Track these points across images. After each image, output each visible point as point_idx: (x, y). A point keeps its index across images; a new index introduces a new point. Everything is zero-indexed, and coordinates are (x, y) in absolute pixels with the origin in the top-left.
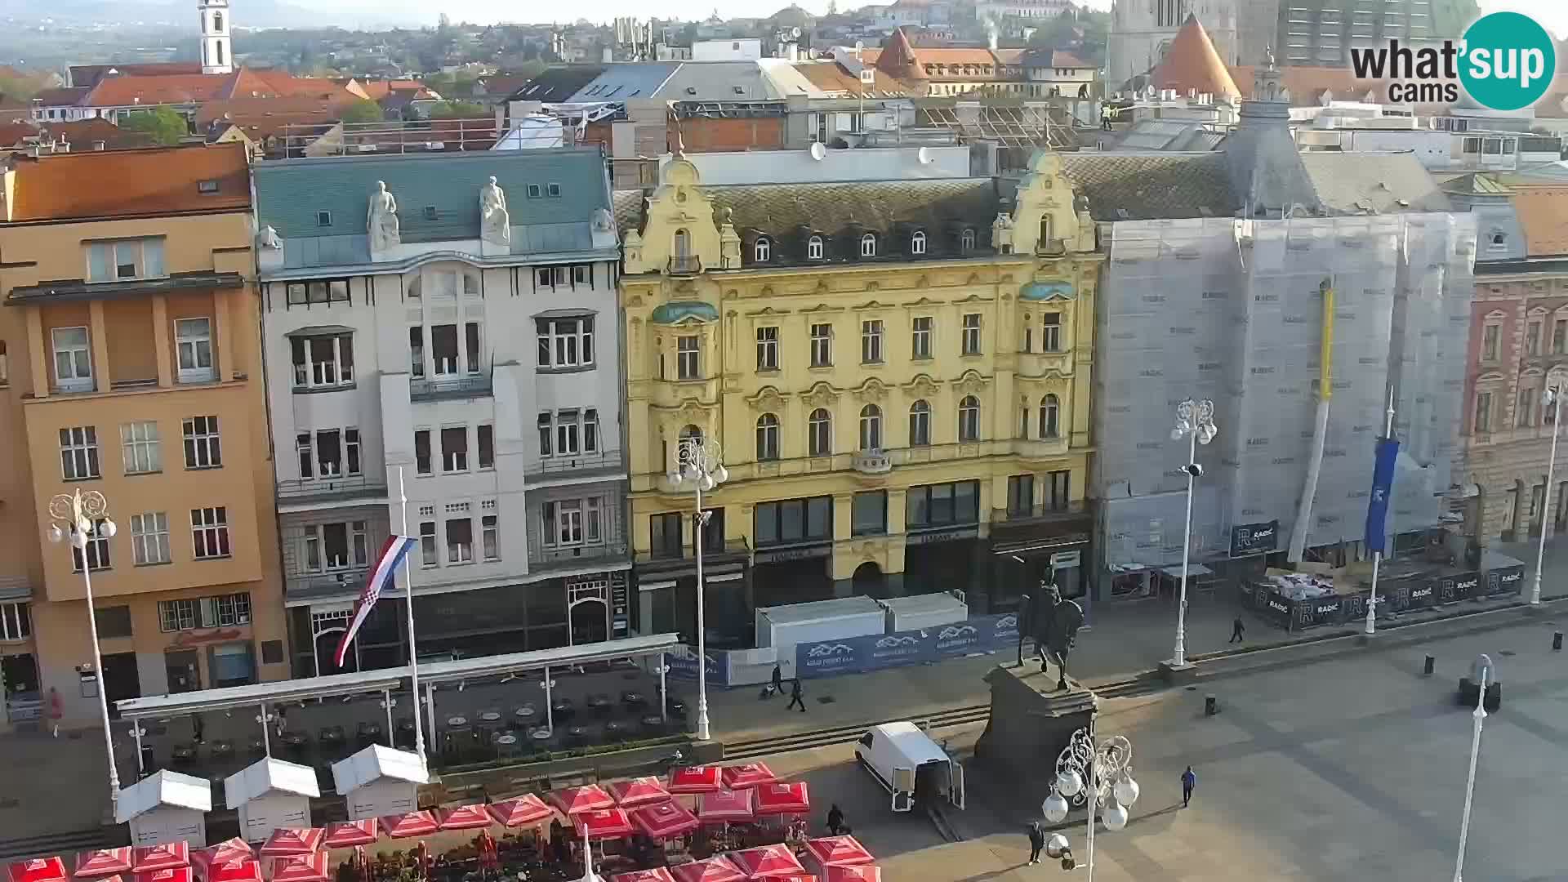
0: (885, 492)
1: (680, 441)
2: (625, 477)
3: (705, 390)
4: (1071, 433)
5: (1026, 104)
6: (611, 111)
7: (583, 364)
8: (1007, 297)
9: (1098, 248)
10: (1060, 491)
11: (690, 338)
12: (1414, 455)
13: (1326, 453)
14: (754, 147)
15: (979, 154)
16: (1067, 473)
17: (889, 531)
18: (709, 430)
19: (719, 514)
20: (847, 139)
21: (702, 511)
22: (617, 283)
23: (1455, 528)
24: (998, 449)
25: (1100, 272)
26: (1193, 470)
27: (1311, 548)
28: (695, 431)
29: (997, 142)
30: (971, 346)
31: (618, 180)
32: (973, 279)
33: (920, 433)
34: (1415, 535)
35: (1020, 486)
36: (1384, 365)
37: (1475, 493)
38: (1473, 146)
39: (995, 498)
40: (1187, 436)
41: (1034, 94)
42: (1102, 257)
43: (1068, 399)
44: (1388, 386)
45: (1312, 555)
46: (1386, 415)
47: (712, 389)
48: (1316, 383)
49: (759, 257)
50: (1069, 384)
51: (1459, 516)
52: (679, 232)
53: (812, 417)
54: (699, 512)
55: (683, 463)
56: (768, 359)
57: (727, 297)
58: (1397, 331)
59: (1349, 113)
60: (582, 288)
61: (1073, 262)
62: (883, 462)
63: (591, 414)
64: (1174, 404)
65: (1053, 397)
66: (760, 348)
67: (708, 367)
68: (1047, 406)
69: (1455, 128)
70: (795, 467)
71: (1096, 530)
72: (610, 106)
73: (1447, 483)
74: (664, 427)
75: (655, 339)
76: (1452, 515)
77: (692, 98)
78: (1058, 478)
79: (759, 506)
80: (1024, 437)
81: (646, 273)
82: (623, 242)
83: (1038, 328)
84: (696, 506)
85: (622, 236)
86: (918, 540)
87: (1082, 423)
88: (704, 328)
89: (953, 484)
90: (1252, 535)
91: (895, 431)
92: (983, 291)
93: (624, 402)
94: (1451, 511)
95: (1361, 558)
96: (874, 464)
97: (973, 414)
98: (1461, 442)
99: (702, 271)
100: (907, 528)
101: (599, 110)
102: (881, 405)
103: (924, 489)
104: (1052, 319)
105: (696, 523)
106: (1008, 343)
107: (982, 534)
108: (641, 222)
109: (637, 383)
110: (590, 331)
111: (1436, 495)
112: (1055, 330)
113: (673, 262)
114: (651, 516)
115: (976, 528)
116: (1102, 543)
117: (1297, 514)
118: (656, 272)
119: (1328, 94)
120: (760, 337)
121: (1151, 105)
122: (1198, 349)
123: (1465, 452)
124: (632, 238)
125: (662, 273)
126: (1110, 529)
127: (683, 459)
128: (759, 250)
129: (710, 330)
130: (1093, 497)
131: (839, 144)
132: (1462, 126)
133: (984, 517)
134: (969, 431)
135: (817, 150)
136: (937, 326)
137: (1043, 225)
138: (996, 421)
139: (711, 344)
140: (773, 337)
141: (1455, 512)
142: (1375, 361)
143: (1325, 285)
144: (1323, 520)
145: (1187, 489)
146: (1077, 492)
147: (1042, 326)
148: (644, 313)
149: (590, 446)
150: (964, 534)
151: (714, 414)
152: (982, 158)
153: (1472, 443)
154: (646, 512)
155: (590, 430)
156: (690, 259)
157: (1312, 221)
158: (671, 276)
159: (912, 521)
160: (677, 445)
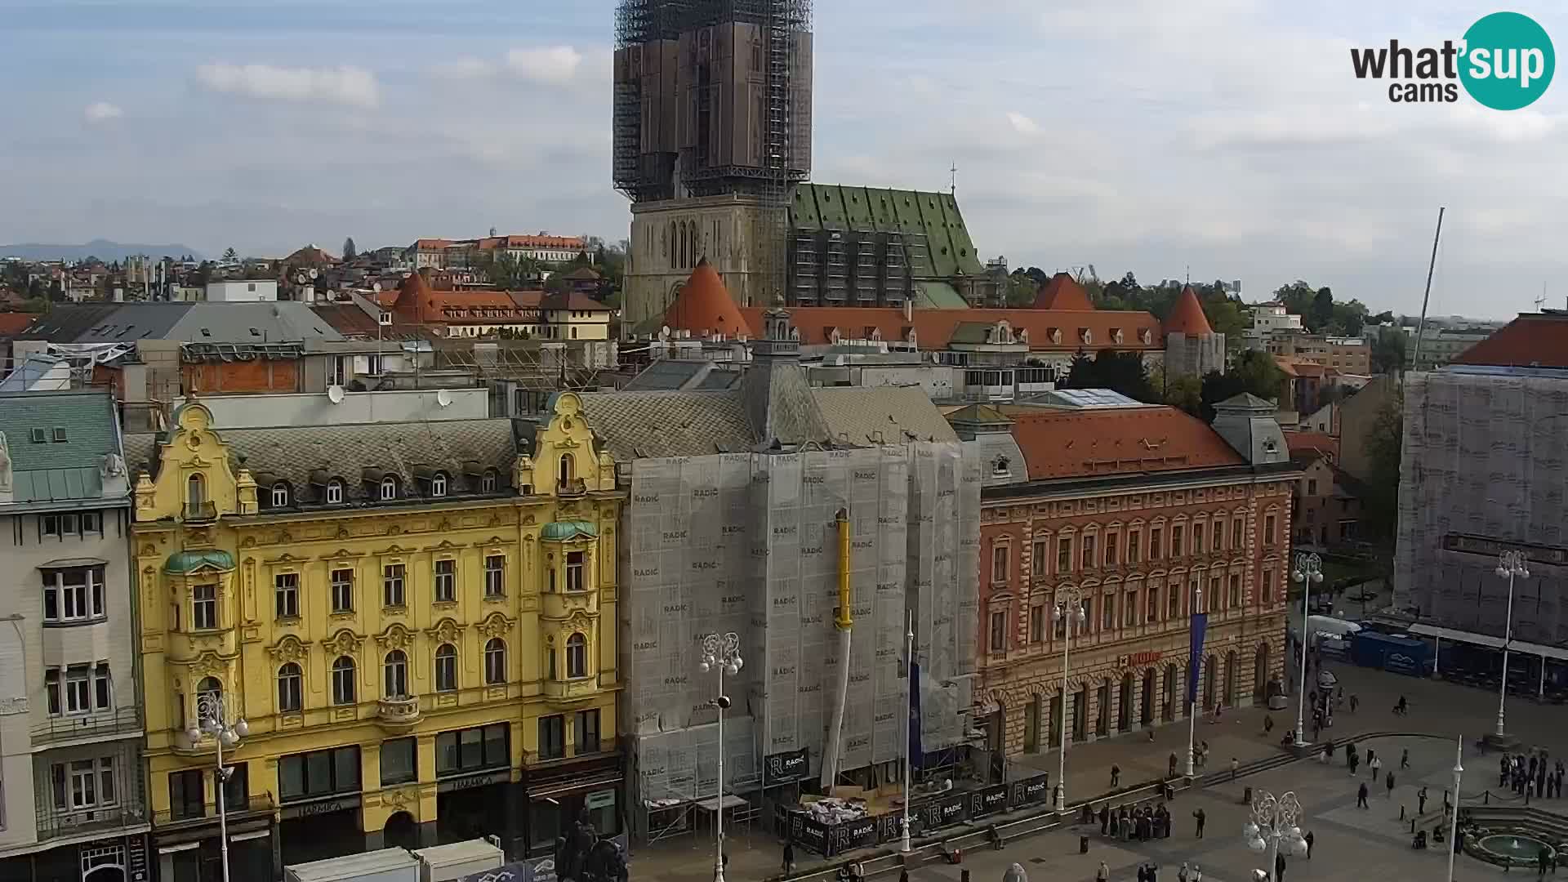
0: (414, 740)
1: (199, 695)
2: (141, 734)
3: (222, 640)
4: (599, 672)
5: (544, 345)
6: (122, 352)
7: (93, 616)
8: (528, 538)
9: (618, 487)
10: (591, 729)
11: (206, 586)
12: (935, 675)
13: (851, 679)
14: (271, 391)
15: (497, 396)
16: (597, 711)
17: (420, 780)
18: (230, 681)
19: (242, 769)
20: (363, 381)
21: (224, 766)
22: (128, 529)
23: (979, 744)
24: (527, 690)
25: (621, 509)
26: (722, 703)
27: (843, 773)
28: (214, 684)
29: (515, 384)
30: (495, 587)
31: (129, 424)
32: (494, 521)
33: (446, 676)
34: (941, 753)
35: (551, 728)
36: (900, 590)
37: (996, 709)
38: (972, 379)
39: (526, 742)
40: (714, 669)
41: (552, 334)
42: (622, 495)
43: (594, 638)
44: (907, 611)
45: (845, 779)
46: (907, 639)
47: (231, 640)
48: (837, 612)
49: (277, 503)
50: (595, 623)
51: (982, 732)
52: (193, 478)
53: (336, 665)
54: (220, 767)
55: (202, 718)
56: (287, 607)
57: (244, 544)
58: (913, 557)
59: (856, 350)
60: (92, 538)
61: (594, 501)
62: (410, 709)
63: (103, 668)
64: (699, 638)
65: (579, 637)
66: (280, 596)
67: (227, 617)
68: (574, 645)
69: (957, 362)
70: (320, 718)
71: (630, 768)
72: (120, 347)
73: (969, 701)
74: (181, 680)
75: (170, 590)
76: (976, 731)
77: (206, 340)
78: (588, 717)
79: (284, 760)
80: (553, 676)
81: (158, 520)
82: (134, 489)
83: (561, 569)
84: (217, 762)
85: (134, 480)
86: (449, 787)
87: (609, 662)
88: (221, 577)
89: (483, 728)
90: (784, 763)
91: (421, 676)
92: (504, 533)
93: (138, 655)
94: (975, 728)
95: (892, 779)
96: (402, 711)
97: (500, 656)
98: (979, 662)
99: (218, 518)
100: (438, 774)
101: (109, 350)
102: (406, 650)
103: (454, 734)
104: (575, 558)
105: (218, 780)
106: (531, 583)
107: (515, 777)
108: (154, 467)
109: (152, 636)
110: (101, 582)
111: (959, 713)
112: (579, 570)
113: (187, 509)
114: (170, 775)
115: (508, 771)
116: (636, 782)
117: (827, 740)
118: (170, 519)
119: (835, 332)
120: (279, 584)
121: (667, 345)
122: (719, 584)
123: (983, 671)
124: (144, 484)
125: (176, 520)
126: (643, 766)
127: (202, 713)
128: (276, 495)
129: (227, 580)
130: (623, 734)
131: (357, 386)
132: (963, 360)
133: (515, 761)
134: (496, 673)
135: (335, 393)
136: (460, 570)
137: (564, 465)
138: (524, 662)
139: (228, 593)
140: (293, 584)
141: (979, 728)
142: (893, 586)
143: (842, 514)
144: (851, 745)
145: (718, 721)
146: (607, 730)
147: (565, 565)
148: (158, 563)
149: (103, 701)
150: (496, 779)
151: (233, 665)
152: (501, 399)
153: (990, 662)
154: (165, 770)
155: (102, 687)
156: (206, 505)
157: (826, 454)
158: (184, 522)
159: (442, 769)
160: (196, 698)
